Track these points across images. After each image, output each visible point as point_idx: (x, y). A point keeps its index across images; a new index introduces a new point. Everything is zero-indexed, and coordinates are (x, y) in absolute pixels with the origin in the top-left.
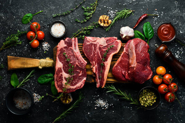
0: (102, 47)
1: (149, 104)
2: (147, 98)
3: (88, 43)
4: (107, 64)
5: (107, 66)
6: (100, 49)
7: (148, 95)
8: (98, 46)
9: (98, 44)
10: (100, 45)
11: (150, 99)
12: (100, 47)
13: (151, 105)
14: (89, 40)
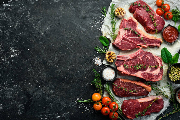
0: (127, 34)
1: (177, 79)
2: (175, 74)
3: (120, 44)
4: (144, 35)
5: (145, 36)
6: (128, 36)
7: (175, 71)
8: (125, 36)
9: (123, 36)
10: (125, 35)
11: (178, 74)
12: (126, 36)
13: (179, 80)
14: (118, 42)
